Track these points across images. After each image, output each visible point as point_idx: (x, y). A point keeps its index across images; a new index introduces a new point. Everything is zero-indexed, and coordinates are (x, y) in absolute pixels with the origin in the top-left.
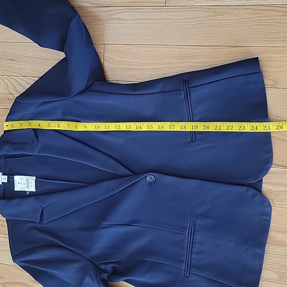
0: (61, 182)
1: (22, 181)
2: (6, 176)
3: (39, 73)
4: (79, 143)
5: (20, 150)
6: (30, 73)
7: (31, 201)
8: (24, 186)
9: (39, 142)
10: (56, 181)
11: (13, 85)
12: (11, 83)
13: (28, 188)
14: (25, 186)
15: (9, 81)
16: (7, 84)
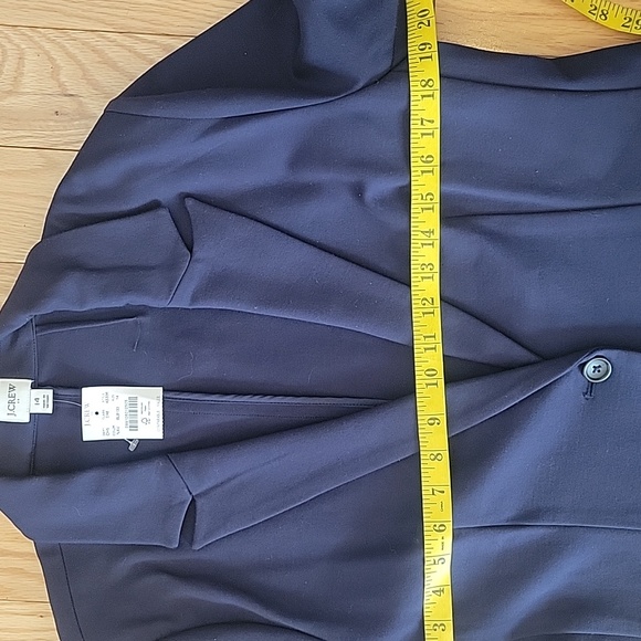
0: (266, 400)
1: (111, 407)
2: (49, 392)
3: (187, 22)
4: (343, 263)
5: (127, 290)
6: (149, 22)
7: (149, 473)
8: (117, 424)
9: (197, 261)
10: (245, 399)
11: (78, 63)
12: (68, 54)
13: (134, 428)
14: (121, 423)
15: (63, 47)
16: (51, 59)
